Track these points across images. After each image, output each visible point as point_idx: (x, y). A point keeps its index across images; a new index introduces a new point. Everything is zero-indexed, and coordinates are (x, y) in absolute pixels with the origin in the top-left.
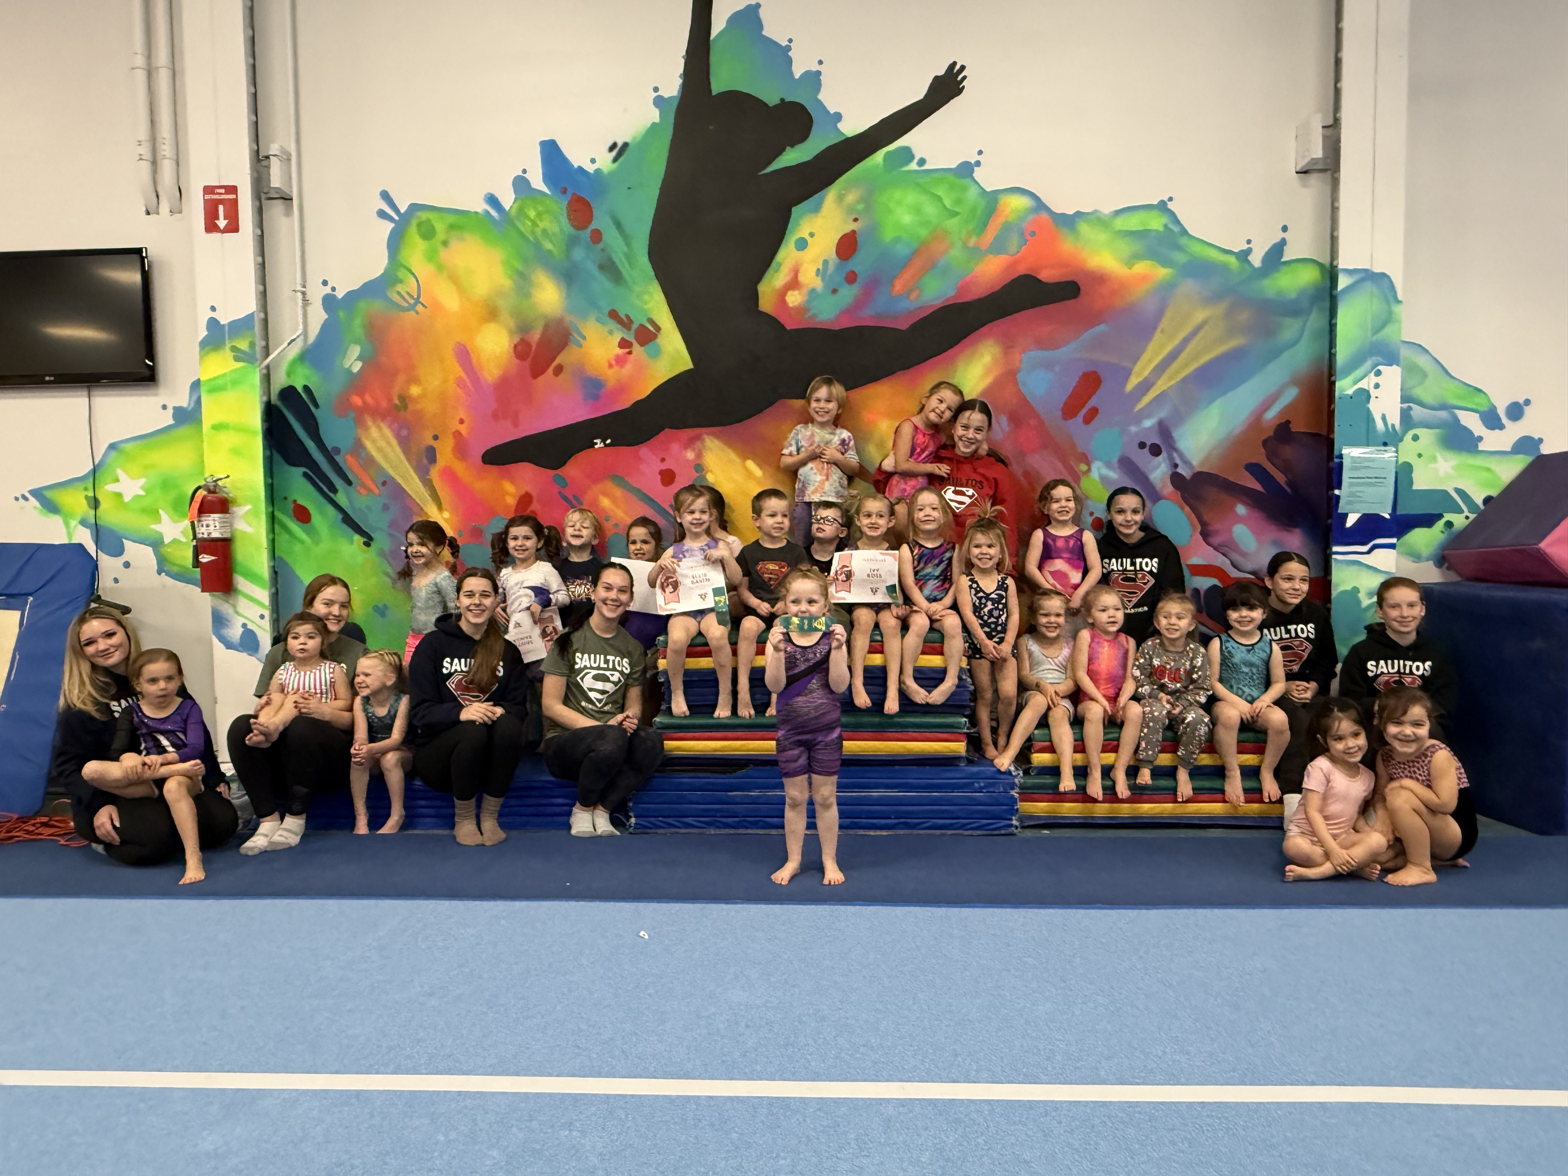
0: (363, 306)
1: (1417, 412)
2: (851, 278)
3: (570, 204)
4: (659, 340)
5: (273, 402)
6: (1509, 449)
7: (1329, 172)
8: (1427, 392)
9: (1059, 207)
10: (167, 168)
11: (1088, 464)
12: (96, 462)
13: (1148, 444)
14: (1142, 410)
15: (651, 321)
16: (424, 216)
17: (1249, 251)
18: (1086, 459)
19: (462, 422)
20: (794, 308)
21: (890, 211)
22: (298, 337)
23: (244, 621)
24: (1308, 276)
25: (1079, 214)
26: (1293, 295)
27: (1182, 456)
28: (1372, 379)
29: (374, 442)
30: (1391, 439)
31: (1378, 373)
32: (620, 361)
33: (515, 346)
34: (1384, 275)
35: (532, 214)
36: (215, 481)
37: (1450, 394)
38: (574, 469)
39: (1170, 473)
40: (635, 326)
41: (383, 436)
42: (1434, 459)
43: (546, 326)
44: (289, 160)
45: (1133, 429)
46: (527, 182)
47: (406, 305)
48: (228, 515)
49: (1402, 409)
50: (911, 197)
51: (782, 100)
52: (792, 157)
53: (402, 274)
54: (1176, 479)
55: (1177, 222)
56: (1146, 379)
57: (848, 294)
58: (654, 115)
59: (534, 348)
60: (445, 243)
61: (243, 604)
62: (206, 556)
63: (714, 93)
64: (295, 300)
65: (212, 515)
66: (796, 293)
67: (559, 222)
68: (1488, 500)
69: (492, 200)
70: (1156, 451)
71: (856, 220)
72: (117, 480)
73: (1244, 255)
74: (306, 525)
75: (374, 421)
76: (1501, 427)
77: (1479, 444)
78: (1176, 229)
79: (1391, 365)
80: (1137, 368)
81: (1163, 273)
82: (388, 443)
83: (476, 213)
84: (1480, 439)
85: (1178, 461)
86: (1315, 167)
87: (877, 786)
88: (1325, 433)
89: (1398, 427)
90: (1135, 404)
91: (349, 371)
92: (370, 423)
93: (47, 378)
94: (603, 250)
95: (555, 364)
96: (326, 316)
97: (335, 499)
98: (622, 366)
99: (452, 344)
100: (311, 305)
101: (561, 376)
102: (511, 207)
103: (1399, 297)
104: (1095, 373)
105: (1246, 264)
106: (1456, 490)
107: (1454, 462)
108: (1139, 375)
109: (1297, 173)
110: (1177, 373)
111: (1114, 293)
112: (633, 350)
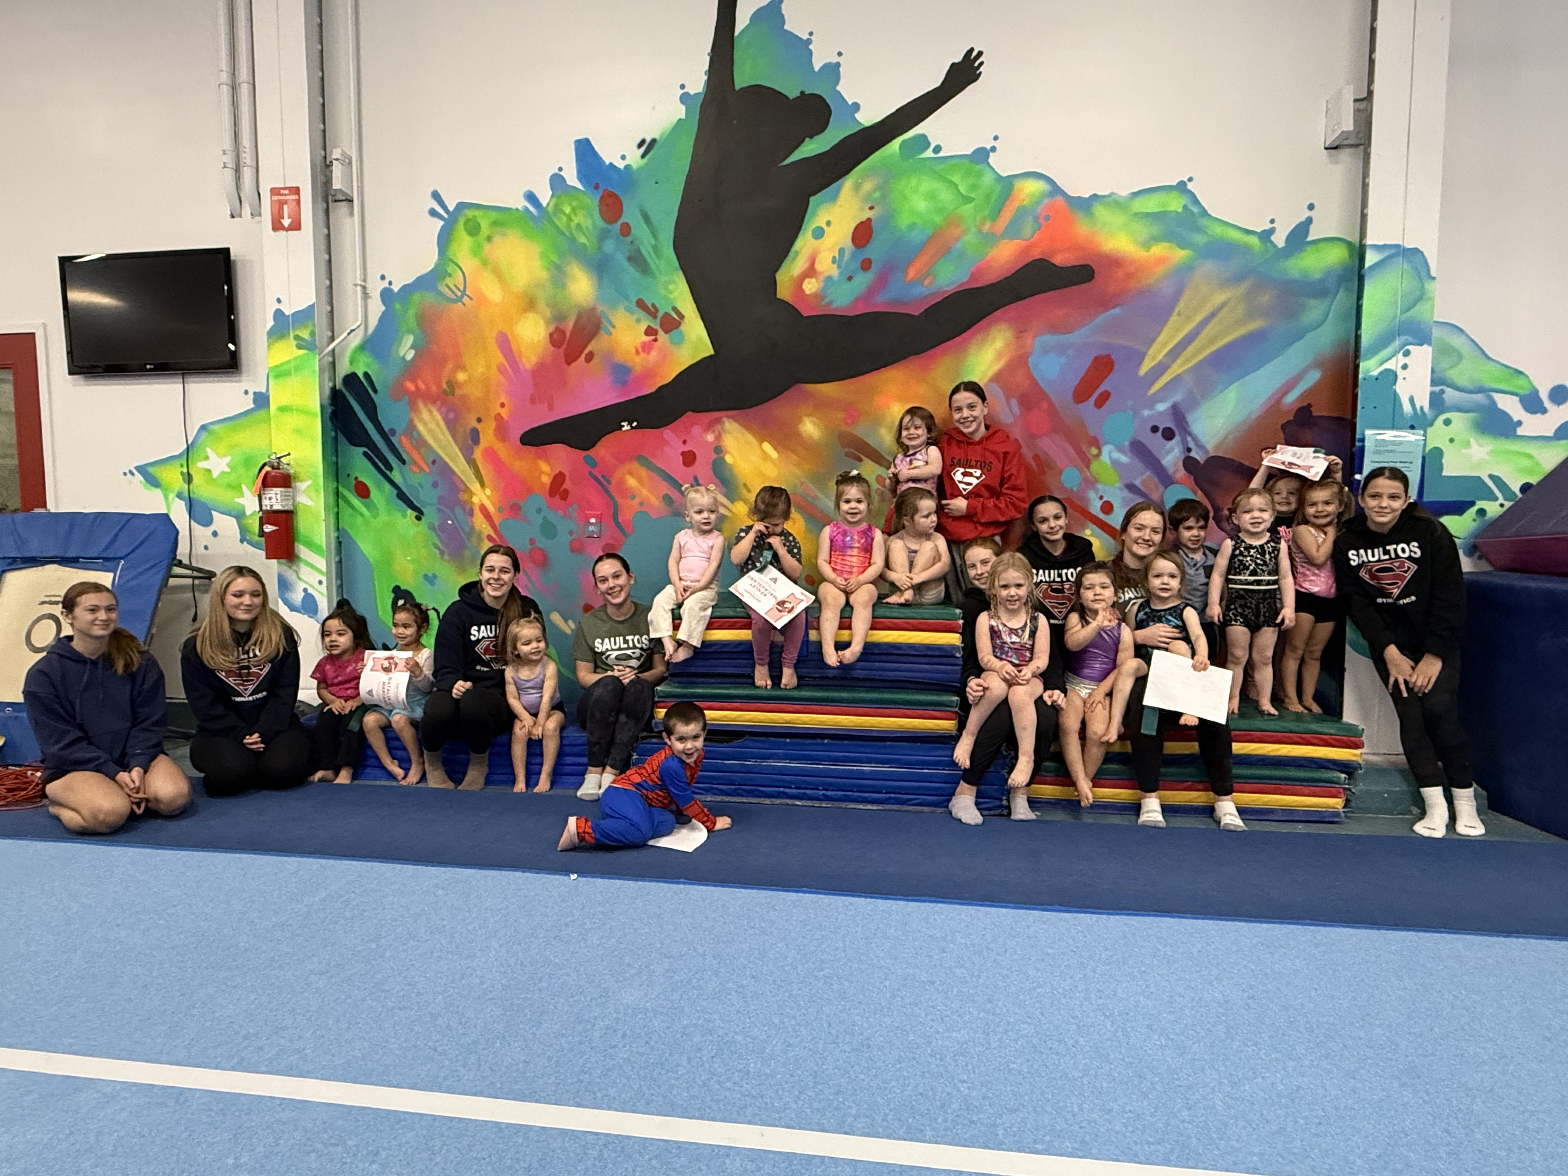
0: (416, 297)
1: (1450, 395)
2: (866, 265)
3: (601, 199)
4: (682, 328)
5: (338, 388)
6: (1551, 434)
7: (1362, 147)
8: (1461, 374)
9: (1074, 191)
10: (247, 173)
11: (1099, 448)
12: (190, 442)
13: (1161, 427)
14: (1155, 394)
15: (675, 309)
17: (1272, 231)
18: (1096, 443)
19: (503, 405)
20: (808, 295)
21: (905, 198)
22: (358, 327)
23: (305, 586)
24: (1336, 256)
25: (1095, 197)
26: (1318, 276)
27: (1195, 439)
28: (1401, 359)
29: (425, 424)
30: (1419, 422)
31: (1407, 354)
32: (646, 348)
33: (551, 335)
34: (1416, 251)
35: (568, 210)
36: (279, 458)
37: (1486, 375)
38: (603, 450)
39: (1183, 457)
40: (660, 315)
41: (434, 418)
42: (1468, 444)
43: (579, 317)
44: (350, 163)
45: (1146, 413)
46: (563, 179)
47: (455, 297)
48: (290, 490)
49: (1432, 394)
50: (927, 184)
51: (802, 93)
52: (811, 148)
53: (451, 268)
54: (1189, 463)
55: (1196, 202)
56: (1160, 363)
57: (863, 280)
58: (680, 111)
59: (568, 336)
60: (489, 239)
61: (304, 571)
62: (269, 526)
63: (738, 85)
64: (355, 292)
65: (274, 489)
66: (813, 280)
67: (591, 216)
68: (1526, 488)
69: (531, 197)
70: (1168, 434)
71: (871, 208)
72: (207, 458)
73: (1266, 236)
74: (367, 500)
75: (426, 405)
76: (1544, 411)
77: (1518, 429)
78: (1195, 210)
79: (1421, 345)
80: (1151, 352)
81: (1180, 255)
82: (438, 425)
83: (517, 209)
84: (1519, 423)
85: (1191, 445)
86: (1346, 142)
87: (869, 761)
88: (1349, 417)
89: (1426, 409)
90: (1149, 388)
91: (403, 358)
92: (421, 405)
93: (148, 367)
94: (632, 242)
95: (586, 351)
96: (384, 308)
97: (391, 476)
98: (648, 353)
99: (494, 334)
100: (370, 297)
101: (592, 363)
102: (548, 204)
103: (1433, 274)
104: (1108, 357)
105: (1269, 244)
106: (1491, 477)
107: (1490, 448)
108: (1154, 358)
109: (1326, 148)
110: (1194, 356)
111: (1129, 276)
112: (658, 337)
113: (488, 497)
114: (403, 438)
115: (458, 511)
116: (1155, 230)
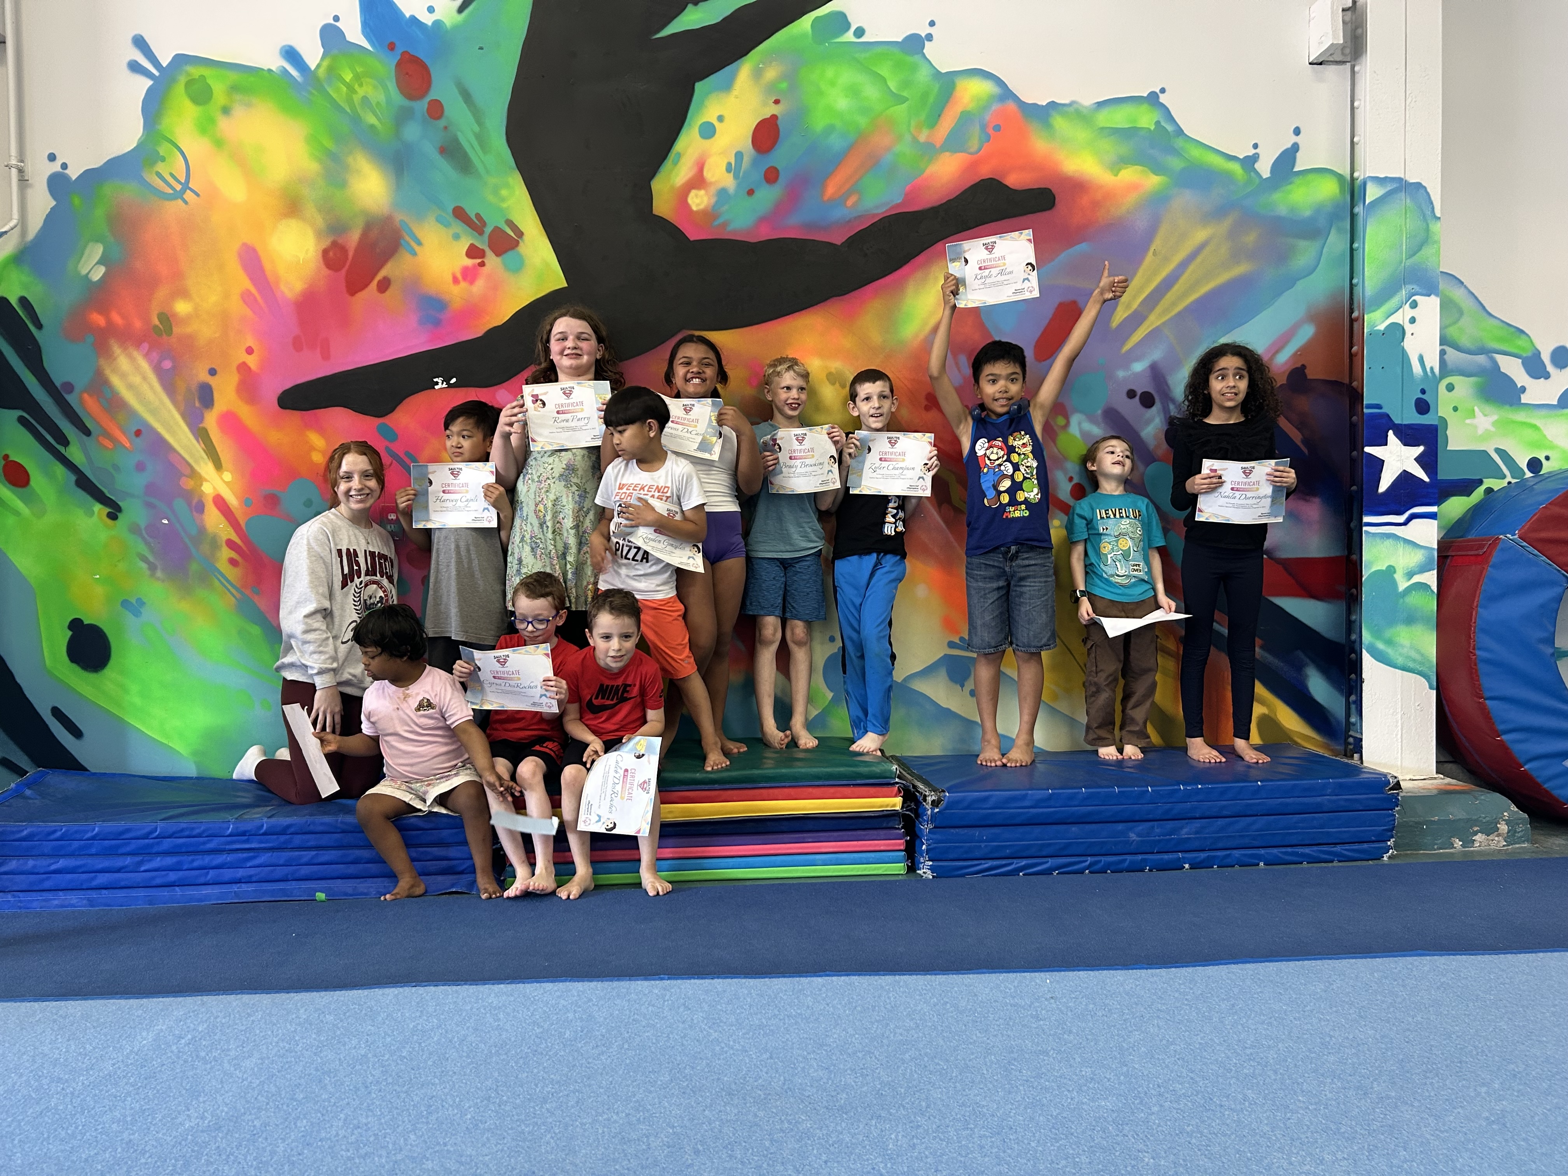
0: (106, 190)
1: (1455, 356)
2: (772, 176)
3: (399, 65)
4: (521, 249)
6: (1555, 402)
7: (1348, 65)
8: (1465, 332)
9: (1028, 98)
11: (1067, 418)
13: (1139, 393)
14: (1131, 350)
15: (510, 224)
16: (196, 71)
17: (1255, 158)
18: (1064, 411)
19: (250, 351)
20: (697, 212)
21: (821, 93)
22: (12, 229)
24: (1325, 191)
25: (1053, 105)
26: (1307, 213)
28: (1407, 312)
29: (123, 376)
31: (1414, 305)
32: (469, 275)
33: (325, 252)
34: (1419, 185)
35: (348, 77)
37: (1488, 334)
38: (406, 417)
40: (488, 230)
41: (137, 368)
42: (1472, 414)
43: (368, 228)
45: (1121, 374)
46: (340, 33)
47: (171, 192)
49: (1441, 352)
50: (847, 76)
52: (695, 18)
53: (163, 149)
55: (1171, 119)
56: (1136, 311)
57: (768, 196)
59: (351, 254)
60: (226, 111)
66: (702, 192)
67: (385, 88)
68: (1532, 464)
69: (291, 55)
70: (1147, 401)
73: (1250, 162)
74: (24, 490)
75: (125, 349)
76: (1547, 376)
77: (1522, 396)
78: (1170, 128)
79: (1428, 295)
81: (1154, 181)
82: (145, 378)
83: (270, 70)
84: (1523, 389)
86: (1334, 58)
89: (1437, 370)
90: (1123, 343)
91: (87, 278)
92: (117, 350)
94: (446, 128)
95: (379, 276)
96: (53, 203)
97: (66, 454)
98: (472, 282)
99: (236, 246)
100: (31, 186)
101: (388, 293)
102: (318, 66)
103: (1438, 214)
104: (1074, 303)
105: (1252, 174)
106: (1498, 451)
107: (1495, 417)
108: (1128, 306)
109: (1310, 64)
110: (1174, 304)
111: (1096, 205)
112: (486, 261)
113: (226, 483)
114: (86, 396)
115: (179, 504)
116: (1124, 149)
